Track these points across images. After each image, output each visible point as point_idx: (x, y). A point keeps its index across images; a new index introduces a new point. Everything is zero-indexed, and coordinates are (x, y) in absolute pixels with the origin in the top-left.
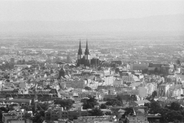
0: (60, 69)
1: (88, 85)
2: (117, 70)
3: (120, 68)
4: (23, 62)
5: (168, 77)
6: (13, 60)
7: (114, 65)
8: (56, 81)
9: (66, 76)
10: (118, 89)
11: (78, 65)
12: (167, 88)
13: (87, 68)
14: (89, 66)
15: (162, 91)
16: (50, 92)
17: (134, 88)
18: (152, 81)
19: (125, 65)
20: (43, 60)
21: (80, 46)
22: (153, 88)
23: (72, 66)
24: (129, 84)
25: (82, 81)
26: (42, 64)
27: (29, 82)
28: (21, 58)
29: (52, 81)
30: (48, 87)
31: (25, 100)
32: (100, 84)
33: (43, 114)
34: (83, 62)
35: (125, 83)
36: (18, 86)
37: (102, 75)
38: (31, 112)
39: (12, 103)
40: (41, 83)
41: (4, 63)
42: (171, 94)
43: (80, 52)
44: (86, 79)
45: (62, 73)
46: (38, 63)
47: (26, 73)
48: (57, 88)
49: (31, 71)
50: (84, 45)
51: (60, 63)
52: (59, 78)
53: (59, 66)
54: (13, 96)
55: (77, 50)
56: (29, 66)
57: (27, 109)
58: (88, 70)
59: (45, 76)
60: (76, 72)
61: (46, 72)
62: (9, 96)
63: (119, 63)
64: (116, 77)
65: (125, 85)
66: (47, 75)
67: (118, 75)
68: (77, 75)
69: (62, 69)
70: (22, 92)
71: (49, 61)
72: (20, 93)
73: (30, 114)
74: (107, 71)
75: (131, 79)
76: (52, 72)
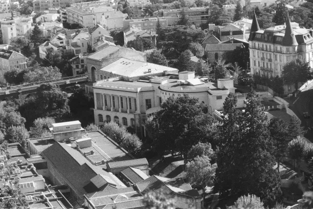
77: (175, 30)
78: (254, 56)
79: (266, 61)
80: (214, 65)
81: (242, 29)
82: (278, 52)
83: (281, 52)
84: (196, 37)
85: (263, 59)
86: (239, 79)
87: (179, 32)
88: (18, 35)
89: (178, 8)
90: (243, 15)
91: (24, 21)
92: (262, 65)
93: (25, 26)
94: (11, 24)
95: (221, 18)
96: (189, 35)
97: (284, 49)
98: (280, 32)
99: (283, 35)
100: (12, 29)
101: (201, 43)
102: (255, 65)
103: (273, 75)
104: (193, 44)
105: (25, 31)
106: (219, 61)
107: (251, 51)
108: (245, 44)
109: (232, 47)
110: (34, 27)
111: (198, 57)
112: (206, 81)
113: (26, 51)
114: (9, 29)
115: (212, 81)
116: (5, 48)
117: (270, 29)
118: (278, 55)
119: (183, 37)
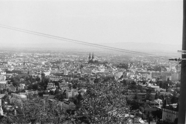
0: (81, 64)
1: (94, 72)
2: (106, 66)
3: (107, 65)
4: (64, 61)
5: (128, 69)
6: (60, 59)
7: (105, 64)
8: (79, 70)
9: (84, 68)
10: (106, 74)
11: (89, 63)
12: (128, 74)
13: (93, 64)
14: (94, 63)
15: (125, 75)
16: (77, 75)
17: (114, 74)
18: (121, 71)
19: (110, 64)
20: (73, 60)
21: (90, 55)
22: (121, 74)
23: (86, 63)
24: (111, 72)
25: (91, 70)
26: (73, 62)
27: (68, 70)
28: (63, 59)
29: (78, 70)
30: (76, 72)
31: (66, 78)
32: (99, 72)
33: (76, 84)
34: (91, 62)
35: (109, 71)
36: (63, 71)
37: (99, 68)
38: (71, 83)
39: (61, 79)
40: (73, 70)
41: (56, 61)
42: (129, 77)
43: (90, 57)
44: (93, 70)
45: (82, 66)
46: (71, 61)
47: (66, 66)
48: (80, 73)
49: (68, 65)
50: (91, 54)
51: (81, 62)
52: (81, 69)
53: (80, 63)
54: (62, 76)
55: (89, 56)
56: (67, 63)
57: (69, 82)
58: (93, 65)
59: (75, 67)
60: (88, 66)
61: (75, 66)
62: (60, 76)
63: (107, 63)
64: (105, 69)
65: (110, 72)
66: (76, 67)
67: (106, 68)
68: (88, 67)
69: (82, 65)
70: (65, 74)
71: (76, 61)
72: (64, 74)
73: (71, 84)
74: (102, 66)
75: (112, 70)
76: (77, 66)
77: (134, 101)
78: (164, 114)
79: (168, 116)
80: (148, 116)
81: (159, 103)
82: (173, 113)
83: (174, 114)
84: (141, 105)
85: (167, 116)
86: (158, 122)
87: (135, 102)
88: (72, 96)
89: (134, 92)
90: (158, 98)
91: (75, 91)
92: (166, 117)
93: (75, 93)
94: (70, 91)
95: (150, 98)
96: (139, 103)
97: (176, 112)
98: (175, 106)
99: (176, 107)
100: (70, 93)
101: (143, 107)
102: (164, 117)
103: (170, 122)
104: (140, 107)
105: (75, 95)
106: (150, 115)
107: (163, 112)
108: (160, 109)
109: (155, 110)
110: (79, 94)
111: (142, 112)
112: (146, 122)
113: (75, 102)
114: (69, 93)
115: (148, 122)
116: (67, 100)
117: (171, 105)
118: (173, 114)
119: (137, 104)
